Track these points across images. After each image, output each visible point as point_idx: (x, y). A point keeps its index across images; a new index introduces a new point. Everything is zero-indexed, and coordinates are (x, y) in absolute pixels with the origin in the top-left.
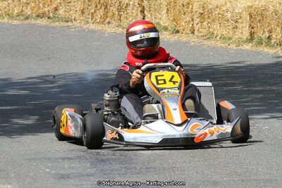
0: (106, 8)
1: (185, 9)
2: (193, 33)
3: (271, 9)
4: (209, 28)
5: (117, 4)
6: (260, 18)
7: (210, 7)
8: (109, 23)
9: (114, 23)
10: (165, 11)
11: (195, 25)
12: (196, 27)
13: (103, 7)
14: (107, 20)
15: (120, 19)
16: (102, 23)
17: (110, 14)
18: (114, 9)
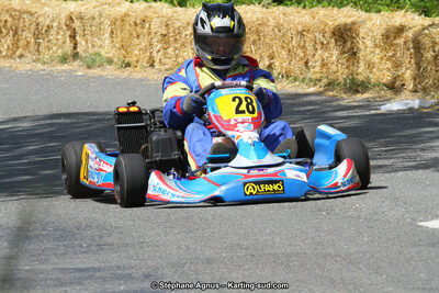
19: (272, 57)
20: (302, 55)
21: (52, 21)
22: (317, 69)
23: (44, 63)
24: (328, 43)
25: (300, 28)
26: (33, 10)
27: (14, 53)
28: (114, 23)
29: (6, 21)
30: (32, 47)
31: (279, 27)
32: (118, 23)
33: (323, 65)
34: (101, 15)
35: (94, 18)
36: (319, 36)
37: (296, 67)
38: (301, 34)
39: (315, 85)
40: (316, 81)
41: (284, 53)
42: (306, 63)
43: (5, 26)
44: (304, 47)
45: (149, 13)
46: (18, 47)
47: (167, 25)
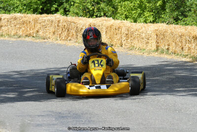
0: (68, 30)
1: (117, 31)
2: (122, 46)
3: (169, 31)
4: (131, 43)
5: (75, 28)
6: (163, 37)
7: (132, 30)
8: (70, 40)
9: (73, 40)
10: (104, 33)
11: (123, 41)
12: (124, 43)
13: (67, 30)
14: (69, 38)
15: (77, 38)
16: (66, 40)
17: (71, 35)
18: (73, 31)
19: (169, 45)
20: (181, 45)
21: (83, 26)
22: (186, 51)
23: (79, 43)
24: (191, 41)
25: (180, 35)
26: (76, 22)
27: (68, 38)
28: (107, 28)
29: (65, 26)
30: (75, 36)
31: (172, 33)
32: (109, 28)
33: (189, 49)
34: (102, 25)
35: (99, 26)
36: (188, 38)
37: (178, 50)
38: (181, 36)
39: (185, 57)
40: (186, 56)
41: (174, 44)
42: (182, 48)
43: (64, 28)
44: (182, 42)
45: (121, 25)
46: (69, 36)
47: (128, 30)
